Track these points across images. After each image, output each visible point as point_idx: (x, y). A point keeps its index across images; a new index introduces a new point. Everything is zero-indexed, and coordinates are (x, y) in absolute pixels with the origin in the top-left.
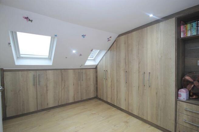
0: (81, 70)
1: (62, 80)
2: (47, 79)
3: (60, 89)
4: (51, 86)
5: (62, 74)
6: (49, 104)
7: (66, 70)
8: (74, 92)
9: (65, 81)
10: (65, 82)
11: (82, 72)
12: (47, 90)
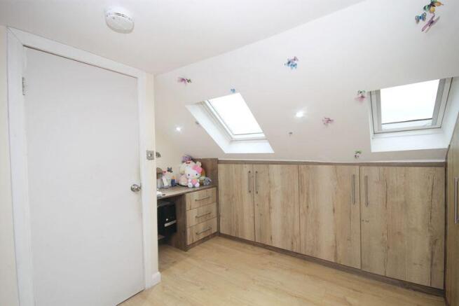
0: (363, 168)
1: (301, 190)
2: (269, 182)
3: (297, 214)
4: (277, 200)
5: (300, 176)
6: (273, 237)
7: (311, 166)
8: (336, 235)
9: (308, 194)
10: (308, 199)
11: (366, 177)
12: (270, 208)
